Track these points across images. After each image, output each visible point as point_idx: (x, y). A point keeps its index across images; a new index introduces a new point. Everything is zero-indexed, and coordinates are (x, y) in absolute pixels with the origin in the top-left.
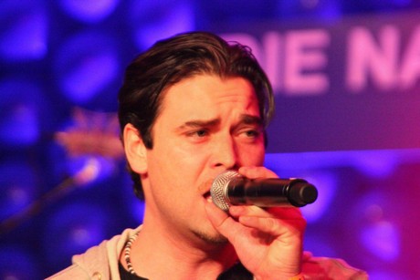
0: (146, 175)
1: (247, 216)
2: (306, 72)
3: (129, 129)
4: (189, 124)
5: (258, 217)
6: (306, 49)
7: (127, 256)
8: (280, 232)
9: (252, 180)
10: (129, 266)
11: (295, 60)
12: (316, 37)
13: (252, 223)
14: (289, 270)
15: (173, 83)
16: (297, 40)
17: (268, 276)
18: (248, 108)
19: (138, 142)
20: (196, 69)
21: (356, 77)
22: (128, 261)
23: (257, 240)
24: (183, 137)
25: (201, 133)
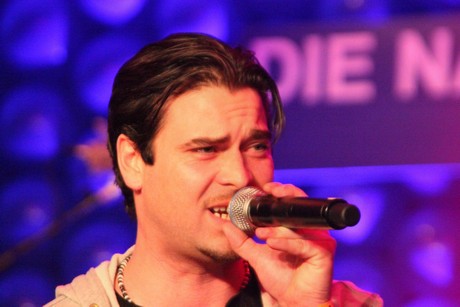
0: (139, 192)
1: (275, 238)
2: (350, 78)
3: (122, 140)
4: (195, 141)
5: (287, 238)
6: (351, 54)
7: (121, 284)
8: (310, 254)
9: (280, 199)
10: (124, 295)
11: (339, 65)
12: (361, 41)
13: (282, 246)
14: (319, 296)
15: (178, 94)
16: (341, 43)
17: (295, 303)
18: (257, 122)
19: (133, 154)
20: (202, 79)
21: (405, 84)
22: (123, 288)
23: (286, 264)
24: (189, 153)
25: (207, 149)
